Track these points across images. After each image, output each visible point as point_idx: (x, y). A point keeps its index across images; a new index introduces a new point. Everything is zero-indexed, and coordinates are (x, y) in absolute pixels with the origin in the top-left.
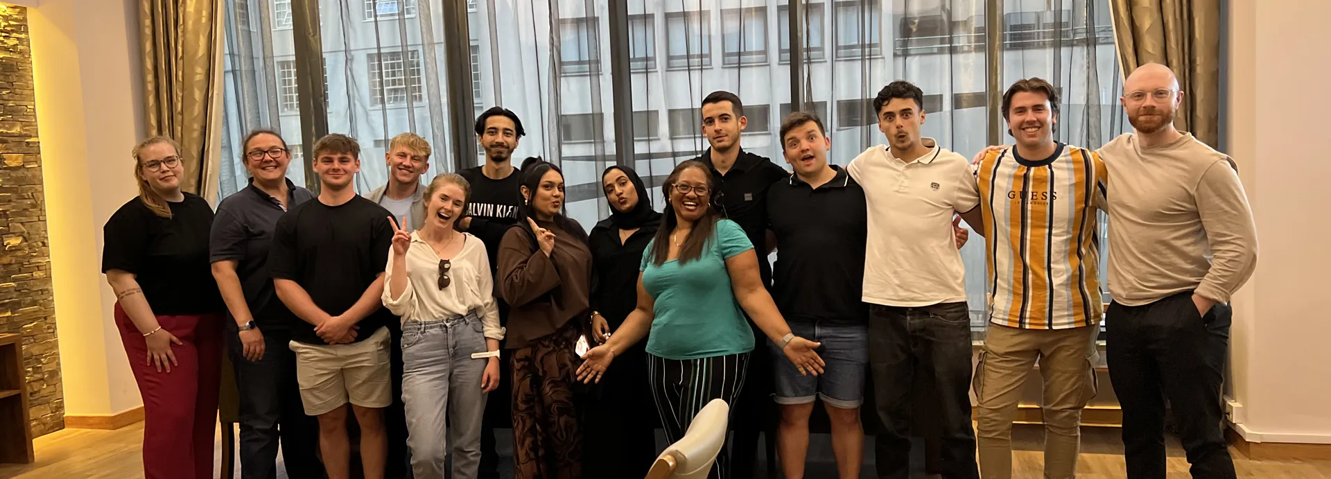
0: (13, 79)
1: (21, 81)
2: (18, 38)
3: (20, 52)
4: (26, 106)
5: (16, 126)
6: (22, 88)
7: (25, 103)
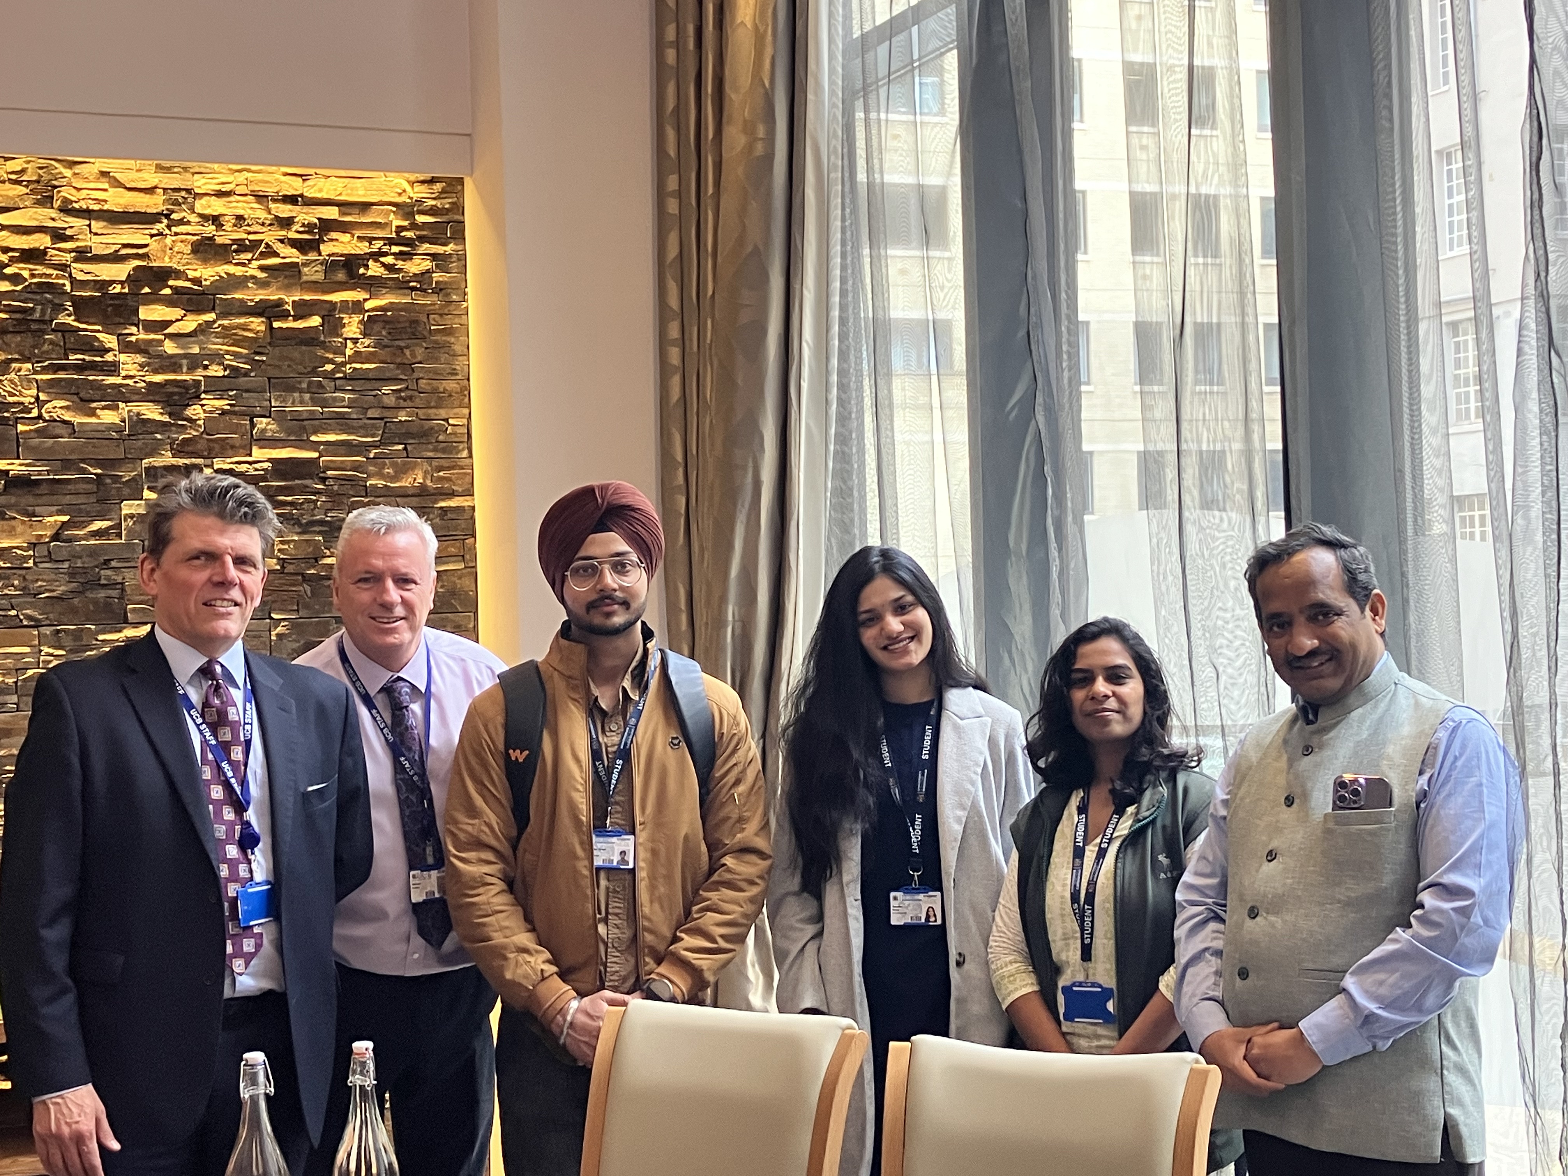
0: (413, 355)
1: (436, 360)
2: (434, 257)
3: (440, 289)
4: (447, 420)
5: (413, 469)
6: (436, 376)
7: (443, 413)
